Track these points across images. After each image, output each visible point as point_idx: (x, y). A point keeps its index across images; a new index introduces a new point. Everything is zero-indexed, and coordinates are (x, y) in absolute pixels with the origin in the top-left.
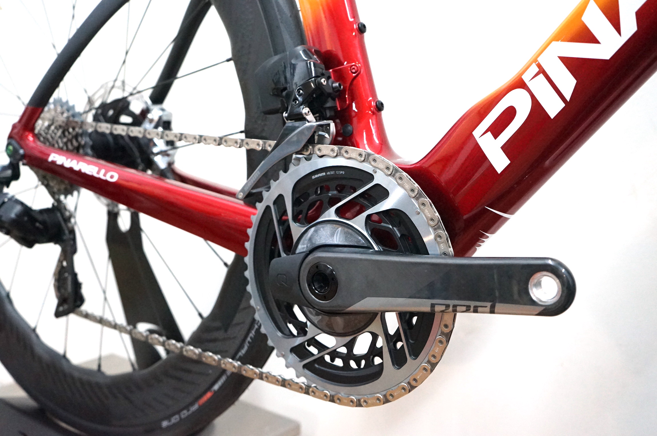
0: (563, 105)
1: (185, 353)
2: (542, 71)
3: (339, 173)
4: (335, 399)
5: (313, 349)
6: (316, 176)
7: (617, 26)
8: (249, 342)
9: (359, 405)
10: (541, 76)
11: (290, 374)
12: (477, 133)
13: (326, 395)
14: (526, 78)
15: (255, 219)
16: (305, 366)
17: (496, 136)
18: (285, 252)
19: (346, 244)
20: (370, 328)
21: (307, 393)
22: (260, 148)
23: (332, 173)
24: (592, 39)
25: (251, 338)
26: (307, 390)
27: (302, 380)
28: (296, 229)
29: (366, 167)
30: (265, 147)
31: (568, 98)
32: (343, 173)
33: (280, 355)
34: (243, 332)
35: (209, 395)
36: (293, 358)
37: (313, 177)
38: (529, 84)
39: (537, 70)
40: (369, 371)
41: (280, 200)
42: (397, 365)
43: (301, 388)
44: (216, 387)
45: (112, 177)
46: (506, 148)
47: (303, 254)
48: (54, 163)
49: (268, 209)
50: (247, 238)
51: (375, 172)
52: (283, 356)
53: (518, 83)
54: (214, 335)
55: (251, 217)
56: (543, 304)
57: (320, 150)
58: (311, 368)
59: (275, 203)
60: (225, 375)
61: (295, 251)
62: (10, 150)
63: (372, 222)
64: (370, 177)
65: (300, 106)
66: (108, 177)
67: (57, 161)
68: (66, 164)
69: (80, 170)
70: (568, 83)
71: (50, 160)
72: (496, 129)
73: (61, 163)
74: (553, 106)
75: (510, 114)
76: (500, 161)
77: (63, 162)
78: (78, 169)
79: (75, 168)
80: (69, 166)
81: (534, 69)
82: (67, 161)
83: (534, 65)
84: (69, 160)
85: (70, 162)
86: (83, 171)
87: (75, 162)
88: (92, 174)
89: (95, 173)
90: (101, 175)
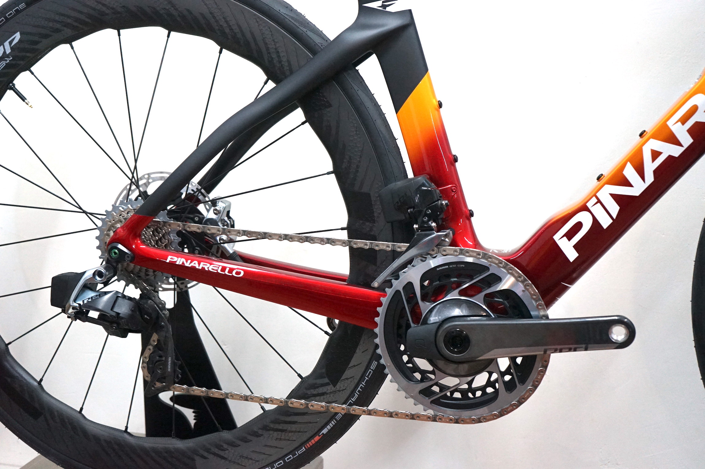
0: (611, 221)
1: (311, 408)
2: (599, 201)
3: (460, 266)
4: (459, 421)
5: (436, 389)
6: (441, 268)
7: (643, 178)
8: (359, 391)
9: (479, 421)
10: (599, 204)
11: (419, 409)
12: (556, 237)
13: (451, 420)
14: (589, 205)
15: (385, 301)
16: (432, 402)
17: (569, 239)
18: (414, 322)
19: (470, 314)
20: (488, 369)
21: (435, 420)
22: (390, 249)
23: (454, 266)
24: (629, 184)
25: (361, 388)
26: (434, 419)
27: (430, 412)
28: (425, 307)
29: (484, 262)
30: (394, 248)
31: (614, 217)
32: (464, 266)
33: (409, 397)
34: (353, 386)
35: (317, 438)
36: (421, 397)
37: (438, 269)
38: (592, 209)
39: (596, 201)
40: (486, 398)
42: (509, 391)
43: (429, 418)
44: (325, 431)
45: (238, 273)
46: (576, 247)
47: (437, 325)
48: (173, 264)
49: (397, 292)
50: (378, 315)
51: (491, 265)
52: (412, 397)
53: (584, 208)
54: (321, 390)
55: (382, 299)
56: (618, 342)
57: (445, 251)
58: (437, 402)
59: (404, 288)
60: (334, 420)
61: (425, 321)
62: (115, 253)
63: (489, 299)
64: (486, 268)
65: (429, 221)
66: (234, 273)
67: (176, 262)
68: (187, 264)
69: (203, 268)
70: (614, 209)
71: (168, 261)
72: (569, 235)
73: (181, 263)
74: (605, 222)
75: (578, 226)
76: (572, 255)
77: (183, 263)
78: (200, 268)
79: (197, 267)
80: (190, 266)
81: (594, 200)
82: (187, 262)
83: (594, 198)
84: (189, 261)
85: (191, 263)
86: (206, 269)
87: (196, 262)
88: (216, 271)
89: (219, 271)
90: (226, 272)
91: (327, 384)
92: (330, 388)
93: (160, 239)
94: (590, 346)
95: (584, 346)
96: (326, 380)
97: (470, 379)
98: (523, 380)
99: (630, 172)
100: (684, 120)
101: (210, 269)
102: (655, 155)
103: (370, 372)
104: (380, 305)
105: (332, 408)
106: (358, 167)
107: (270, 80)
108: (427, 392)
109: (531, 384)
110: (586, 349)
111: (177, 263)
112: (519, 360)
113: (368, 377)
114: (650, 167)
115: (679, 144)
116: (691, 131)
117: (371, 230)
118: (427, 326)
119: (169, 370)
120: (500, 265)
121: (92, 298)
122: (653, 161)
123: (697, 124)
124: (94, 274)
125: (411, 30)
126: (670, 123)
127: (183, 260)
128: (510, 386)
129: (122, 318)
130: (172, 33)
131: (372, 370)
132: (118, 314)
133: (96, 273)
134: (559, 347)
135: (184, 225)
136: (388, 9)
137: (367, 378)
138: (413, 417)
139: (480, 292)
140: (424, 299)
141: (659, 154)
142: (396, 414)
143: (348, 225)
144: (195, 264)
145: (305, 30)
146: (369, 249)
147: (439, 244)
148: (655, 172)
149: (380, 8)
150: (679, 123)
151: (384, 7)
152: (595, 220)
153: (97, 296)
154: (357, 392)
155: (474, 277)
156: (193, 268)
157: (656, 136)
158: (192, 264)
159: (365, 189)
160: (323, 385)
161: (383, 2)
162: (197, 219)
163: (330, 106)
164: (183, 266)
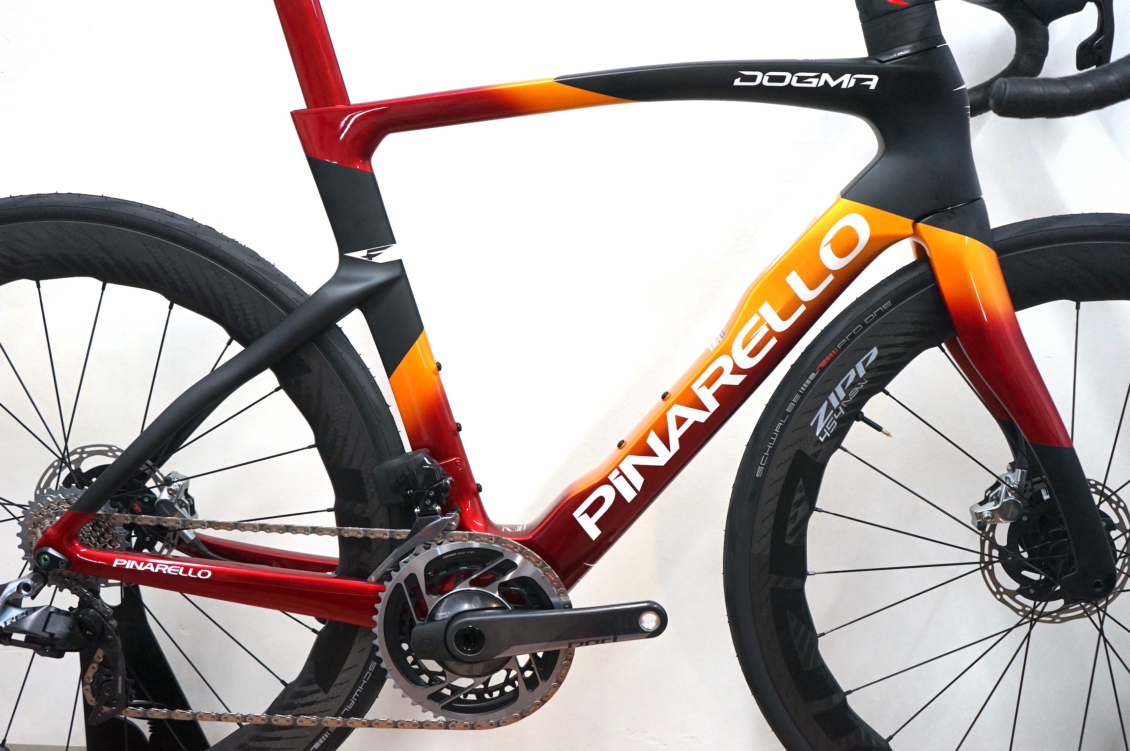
0: (635, 494)
1: (299, 724)
2: (622, 473)
3: (468, 553)
4: (475, 727)
5: (447, 692)
6: (447, 556)
8: (356, 697)
9: (498, 725)
10: (621, 476)
11: (429, 716)
12: (576, 514)
13: (466, 726)
14: (611, 477)
15: (384, 596)
16: (442, 708)
17: (591, 516)
18: (418, 619)
19: (484, 607)
20: (506, 667)
21: (447, 728)
22: (388, 537)
23: (463, 553)
24: (653, 454)
25: (358, 693)
26: (446, 726)
27: (442, 718)
28: (431, 600)
29: (497, 547)
30: (392, 536)
32: (474, 552)
33: (416, 703)
34: (348, 691)
36: (432, 703)
37: (444, 557)
38: (614, 482)
39: (619, 473)
40: (504, 698)
41: (412, 578)
42: (530, 689)
43: (440, 725)
44: (316, 746)
45: (203, 574)
46: (598, 524)
47: (446, 622)
48: (121, 568)
49: (398, 586)
50: (376, 612)
51: (504, 550)
52: (419, 703)
53: (606, 481)
54: (309, 699)
55: (380, 594)
56: (649, 631)
57: (451, 537)
58: (449, 707)
59: (406, 581)
60: (327, 732)
61: (432, 618)
62: (45, 560)
63: (504, 588)
64: (500, 554)
65: (432, 504)
66: (199, 575)
67: (125, 565)
68: (140, 568)
69: (160, 571)
70: (639, 481)
71: (114, 565)
72: (591, 512)
73: (131, 567)
74: (629, 495)
75: (600, 501)
76: (594, 532)
77: (134, 566)
78: (156, 571)
79: (153, 570)
80: (143, 569)
81: (616, 472)
82: (139, 565)
83: (616, 469)
84: (142, 564)
85: (144, 565)
86: (164, 572)
87: (151, 565)
88: (177, 574)
89: (181, 573)
90: (190, 574)
91: (318, 691)
92: (320, 696)
93: (102, 535)
94: (618, 636)
95: (612, 637)
96: (316, 687)
97: (486, 678)
98: (546, 676)
99: (654, 441)
100: (709, 384)
101: (169, 572)
102: (680, 421)
103: (368, 674)
104: (379, 600)
105: (326, 722)
106: (345, 440)
107: (234, 340)
108: (437, 697)
109: (555, 680)
110: (615, 641)
111: (127, 567)
112: (540, 655)
113: (365, 680)
114: (675, 435)
115: (705, 409)
116: (716, 395)
117: (364, 512)
118: (434, 623)
119: (120, 692)
120: (516, 550)
121: (16, 617)
122: (678, 427)
123: (724, 387)
124: (18, 587)
125: (402, 283)
126: (694, 387)
127: (134, 562)
128: (531, 684)
129: (58, 639)
130: (108, 285)
131: (370, 672)
132: (52, 635)
133: (21, 586)
134: (585, 640)
135: (133, 518)
136: (374, 260)
137: (364, 682)
138: (421, 725)
139: (493, 580)
140: (429, 591)
141: (684, 420)
142: (402, 725)
143: (335, 506)
144: (149, 566)
145: (275, 283)
146: (363, 537)
147: (445, 529)
148: (680, 439)
149: (365, 259)
150: (705, 387)
151: (370, 257)
152: (618, 495)
153: (23, 614)
154: (353, 698)
155: (486, 565)
156: (148, 571)
157: (680, 401)
158: (146, 567)
159: (355, 465)
160: (312, 693)
161: (368, 252)
162: (146, 499)
163: (309, 371)
164: (134, 571)
